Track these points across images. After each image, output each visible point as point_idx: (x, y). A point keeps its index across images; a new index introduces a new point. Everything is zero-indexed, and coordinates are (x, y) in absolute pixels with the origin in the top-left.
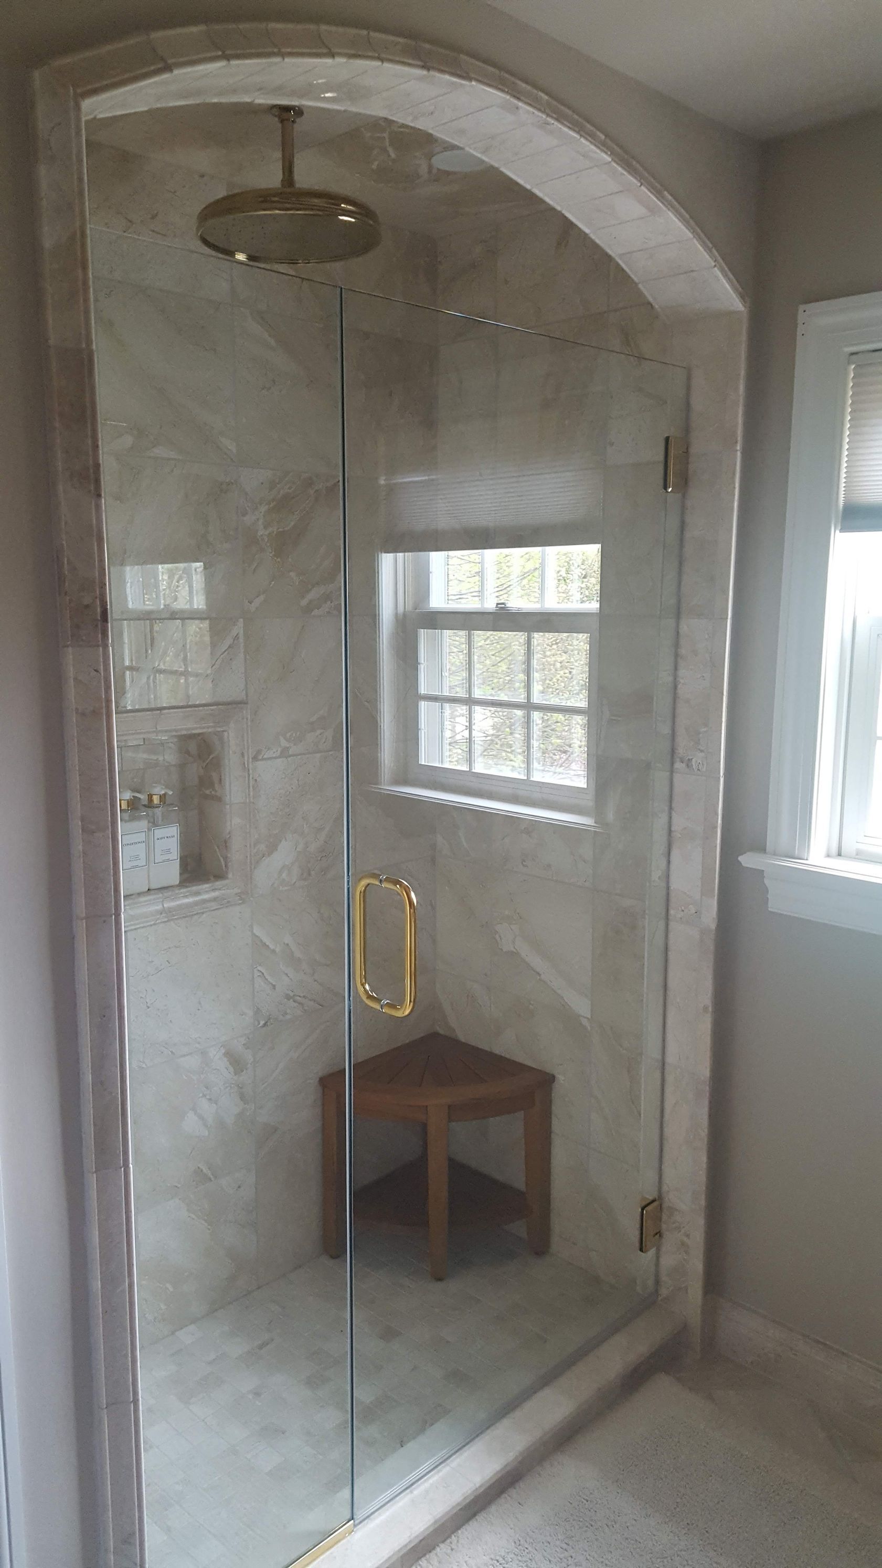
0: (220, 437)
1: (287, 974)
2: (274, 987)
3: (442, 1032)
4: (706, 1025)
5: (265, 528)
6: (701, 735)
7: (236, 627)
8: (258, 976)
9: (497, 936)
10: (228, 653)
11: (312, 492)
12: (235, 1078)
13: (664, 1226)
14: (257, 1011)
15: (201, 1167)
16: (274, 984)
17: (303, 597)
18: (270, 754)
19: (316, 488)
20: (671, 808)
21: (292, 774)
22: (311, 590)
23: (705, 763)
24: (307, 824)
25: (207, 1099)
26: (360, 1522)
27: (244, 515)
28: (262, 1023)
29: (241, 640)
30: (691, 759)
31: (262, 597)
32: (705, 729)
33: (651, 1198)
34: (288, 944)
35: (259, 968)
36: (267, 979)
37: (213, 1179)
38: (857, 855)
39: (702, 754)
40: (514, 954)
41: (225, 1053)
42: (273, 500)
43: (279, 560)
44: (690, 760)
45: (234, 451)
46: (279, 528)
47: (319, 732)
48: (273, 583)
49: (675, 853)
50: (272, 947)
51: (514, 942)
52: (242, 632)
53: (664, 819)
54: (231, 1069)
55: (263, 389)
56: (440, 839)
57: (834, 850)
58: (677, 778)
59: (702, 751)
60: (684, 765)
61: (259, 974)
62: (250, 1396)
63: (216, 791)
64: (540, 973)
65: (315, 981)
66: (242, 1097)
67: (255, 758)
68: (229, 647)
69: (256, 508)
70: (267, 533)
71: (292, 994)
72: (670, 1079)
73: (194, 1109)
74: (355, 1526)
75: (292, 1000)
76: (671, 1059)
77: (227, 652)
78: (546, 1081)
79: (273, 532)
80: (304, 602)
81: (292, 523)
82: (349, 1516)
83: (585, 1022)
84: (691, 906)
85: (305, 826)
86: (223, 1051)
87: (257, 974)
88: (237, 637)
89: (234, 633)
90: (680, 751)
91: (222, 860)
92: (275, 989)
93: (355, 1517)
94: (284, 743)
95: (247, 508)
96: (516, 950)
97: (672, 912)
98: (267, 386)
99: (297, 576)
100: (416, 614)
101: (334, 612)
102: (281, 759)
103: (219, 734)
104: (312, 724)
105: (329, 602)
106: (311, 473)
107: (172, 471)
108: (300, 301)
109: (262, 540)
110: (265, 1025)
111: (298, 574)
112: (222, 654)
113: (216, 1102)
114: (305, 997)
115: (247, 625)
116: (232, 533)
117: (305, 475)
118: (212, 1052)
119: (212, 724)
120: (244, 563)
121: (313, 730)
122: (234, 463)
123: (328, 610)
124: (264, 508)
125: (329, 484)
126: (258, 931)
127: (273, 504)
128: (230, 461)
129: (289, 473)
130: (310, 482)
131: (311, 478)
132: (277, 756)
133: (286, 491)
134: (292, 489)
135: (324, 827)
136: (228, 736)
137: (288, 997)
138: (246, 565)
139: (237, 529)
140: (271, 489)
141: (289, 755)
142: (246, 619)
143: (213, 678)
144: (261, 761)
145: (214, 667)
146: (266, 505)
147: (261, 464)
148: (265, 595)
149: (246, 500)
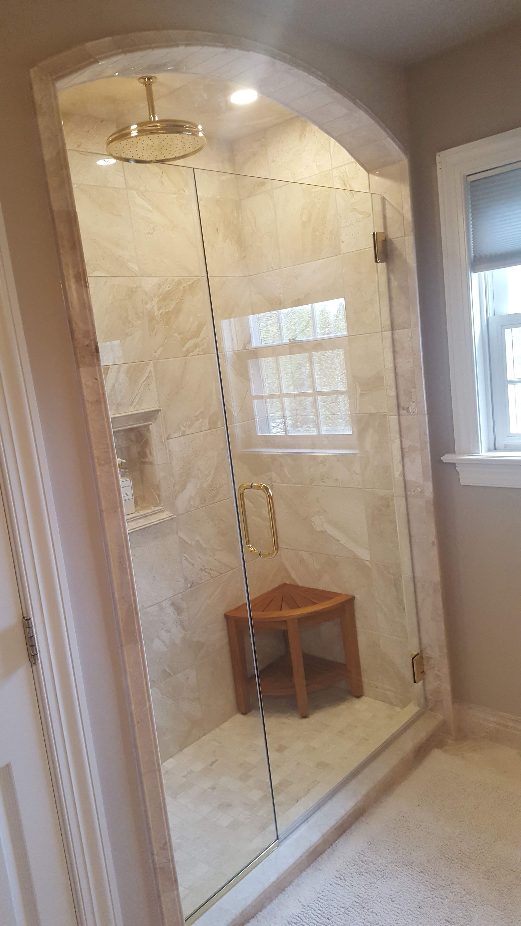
0: (128, 263)
1: (199, 557)
2: (193, 565)
3: (288, 582)
4: (434, 553)
5: (159, 310)
6: (412, 393)
7: (149, 367)
9: (313, 525)
10: (147, 382)
11: (181, 288)
12: (179, 617)
13: (426, 668)
14: (186, 579)
15: (166, 669)
16: (193, 563)
17: (183, 346)
18: (176, 435)
19: (183, 286)
20: (401, 436)
21: (190, 445)
22: (187, 342)
23: (416, 409)
25: (165, 630)
26: (282, 841)
27: (146, 305)
28: (189, 585)
29: (153, 374)
30: (409, 407)
31: (161, 349)
32: (414, 390)
33: (416, 653)
34: (198, 541)
35: (184, 555)
36: (189, 561)
37: (173, 675)
38: (505, 448)
39: (414, 404)
40: (323, 532)
41: (171, 604)
42: (161, 294)
43: (168, 327)
44: (408, 408)
45: (137, 269)
46: (166, 310)
47: (201, 420)
48: (166, 340)
49: (406, 460)
50: (190, 543)
51: (322, 525)
52: (152, 369)
53: (397, 442)
54: (176, 613)
55: (148, 234)
56: (274, 475)
57: (492, 446)
58: (402, 418)
59: (414, 402)
60: (405, 411)
61: (184, 558)
62: (210, 790)
63: (149, 459)
64: (339, 540)
65: (215, 559)
66: (184, 628)
67: (168, 439)
68: (147, 377)
69: (152, 300)
70: (159, 313)
71: (203, 568)
72: (419, 585)
73: (158, 636)
74: (279, 843)
75: (204, 572)
76: (417, 574)
78: (351, 600)
79: (163, 312)
80: (184, 349)
81: (173, 306)
82: (276, 838)
83: (368, 563)
84: (418, 488)
85: (199, 473)
88: (150, 372)
90: (402, 404)
91: (157, 497)
93: (279, 838)
94: (183, 429)
95: (147, 300)
96: (324, 529)
97: (408, 493)
98: (150, 232)
99: (179, 335)
100: (244, 351)
101: (202, 353)
102: (182, 437)
103: (147, 427)
104: (196, 416)
105: (198, 348)
106: (180, 278)
107: (105, 284)
108: (163, 184)
109: (158, 317)
110: (191, 587)
111: (180, 334)
112: (144, 382)
113: (170, 632)
114: (211, 569)
115: (155, 364)
116: (141, 315)
117: (177, 279)
118: (164, 604)
119: (143, 422)
120: (149, 331)
121: (197, 420)
122: (138, 276)
123: (198, 353)
124: (156, 300)
125: (190, 283)
126: (181, 534)
127: (161, 297)
128: (135, 275)
129: (168, 279)
130: (179, 283)
131: (180, 281)
132: (180, 435)
133: (167, 289)
134: (171, 288)
135: (210, 474)
136: (152, 427)
137: (202, 570)
138: (150, 332)
139: (143, 312)
140: (159, 289)
141: (186, 435)
142: (155, 361)
143: (140, 396)
144: (171, 440)
145: (140, 390)
146: (157, 297)
147: (152, 275)
148: (162, 347)
149: (146, 296)
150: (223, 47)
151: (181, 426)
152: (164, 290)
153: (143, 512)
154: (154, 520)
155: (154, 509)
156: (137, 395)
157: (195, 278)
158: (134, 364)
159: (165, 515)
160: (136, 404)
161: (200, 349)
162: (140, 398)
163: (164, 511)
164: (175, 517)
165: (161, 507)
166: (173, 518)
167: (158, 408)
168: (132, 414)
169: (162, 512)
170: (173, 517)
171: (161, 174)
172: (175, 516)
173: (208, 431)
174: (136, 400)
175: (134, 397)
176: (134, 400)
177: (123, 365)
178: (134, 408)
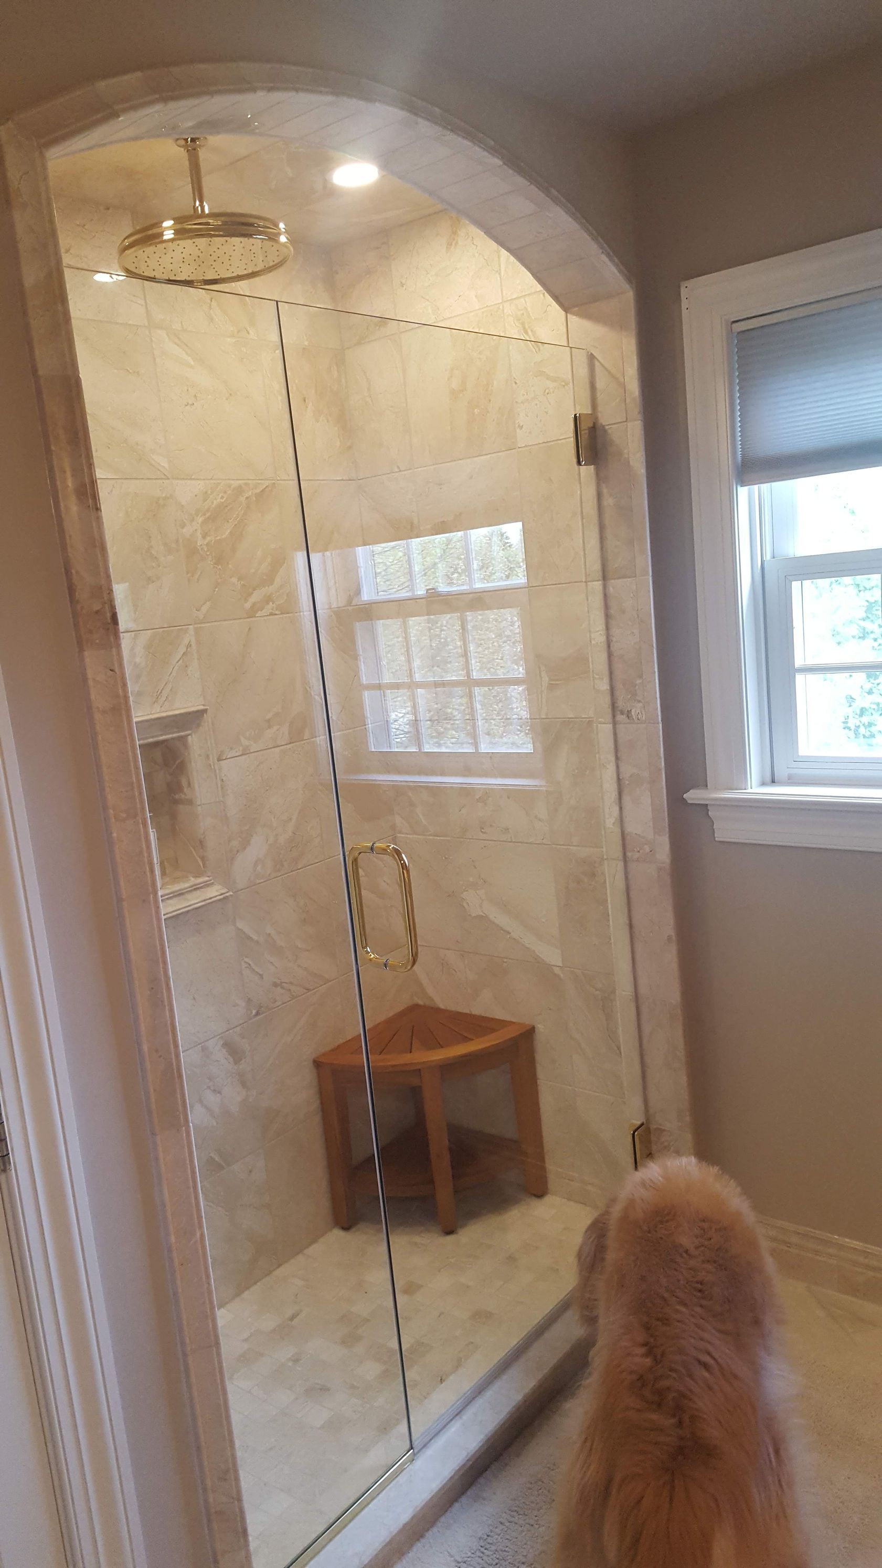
0: (151, 454)
1: (272, 963)
2: (261, 976)
3: (421, 1003)
4: (671, 955)
5: (204, 537)
6: (637, 687)
7: (188, 635)
8: (246, 967)
9: (465, 904)
10: (183, 662)
11: (243, 499)
12: (236, 1067)
13: (654, 1148)
14: (249, 1001)
15: (212, 1155)
16: (261, 973)
17: (246, 600)
18: (233, 753)
19: (247, 495)
20: (617, 758)
21: (255, 771)
22: (253, 593)
23: (644, 713)
24: (274, 818)
25: (212, 1090)
26: (419, 1452)
27: (183, 528)
28: (254, 1012)
29: (194, 648)
30: (631, 710)
31: (207, 605)
32: (641, 681)
33: (639, 1123)
34: (270, 934)
35: (246, 960)
36: (254, 970)
37: (226, 1167)
38: (789, 779)
39: (640, 705)
40: (483, 918)
41: (223, 1044)
42: (208, 510)
43: (220, 567)
44: (629, 712)
45: (166, 465)
46: (217, 537)
47: (275, 728)
48: (217, 589)
49: (626, 799)
50: (255, 937)
51: (481, 906)
52: (193, 639)
53: (612, 768)
54: (231, 1060)
55: (186, 405)
56: (398, 820)
57: (768, 778)
58: (620, 728)
59: (639, 701)
60: (624, 717)
61: (246, 966)
62: (290, 1364)
63: (185, 794)
64: (509, 931)
65: (299, 966)
66: (244, 1084)
67: (219, 760)
68: (184, 654)
69: (193, 520)
70: (206, 541)
71: (278, 982)
72: (645, 1010)
73: (201, 1101)
74: (414, 1454)
75: (279, 988)
76: (643, 990)
77: (181, 660)
78: (529, 1033)
79: (211, 541)
80: (248, 605)
81: (229, 531)
82: (408, 1446)
83: (557, 971)
84: (646, 846)
85: (273, 819)
86: (222, 1043)
87: (244, 965)
88: (189, 645)
89: (186, 642)
90: (620, 704)
91: (199, 860)
92: (263, 978)
93: (414, 1446)
94: (245, 742)
95: (185, 520)
96: (484, 914)
97: (629, 854)
98: (190, 403)
99: (238, 581)
100: (350, 608)
101: (277, 612)
102: (243, 757)
103: (183, 739)
104: (268, 721)
105: (271, 603)
106: (240, 482)
107: (112, 491)
108: (212, 319)
109: (203, 549)
110: (257, 1014)
111: (240, 579)
112: (178, 662)
113: (220, 1093)
114: (291, 983)
115: (197, 632)
116: (173, 546)
117: (235, 484)
118: (210, 1044)
119: (175, 730)
120: (187, 573)
121: (270, 727)
122: (168, 479)
123: (271, 611)
124: (200, 520)
125: (258, 491)
126: (240, 924)
127: (208, 515)
128: (165, 477)
129: (220, 483)
130: (239, 490)
131: (240, 487)
132: (239, 754)
133: (219, 500)
134: (225, 499)
135: (291, 819)
136: (192, 740)
137: (276, 985)
138: (189, 575)
139: (177, 541)
140: (205, 500)
141: (250, 753)
142: (196, 626)
143: (171, 686)
144: (225, 761)
145: (172, 675)
146: (202, 516)
147: (193, 477)
148: (210, 602)
149: (183, 512)
150: (332, 93)
151: (242, 738)
152: (213, 503)
153: (176, 887)
154: (195, 900)
155: (193, 881)
156: (166, 684)
157: (267, 483)
158: (161, 630)
159: (214, 892)
160: (165, 699)
161: (274, 605)
162: (171, 690)
163: (212, 884)
164: (231, 895)
165: (207, 879)
166: (227, 896)
167: (201, 707)
168: (158, 718)
169: (208, 886)
170: (228, 894)
171: (209, 301)
172: (231, 893)
173: (288, 746)
174: (165, 693)
175: (161, 689)
176: (161, 692)
177: (141, 632)
178: (161, 707)
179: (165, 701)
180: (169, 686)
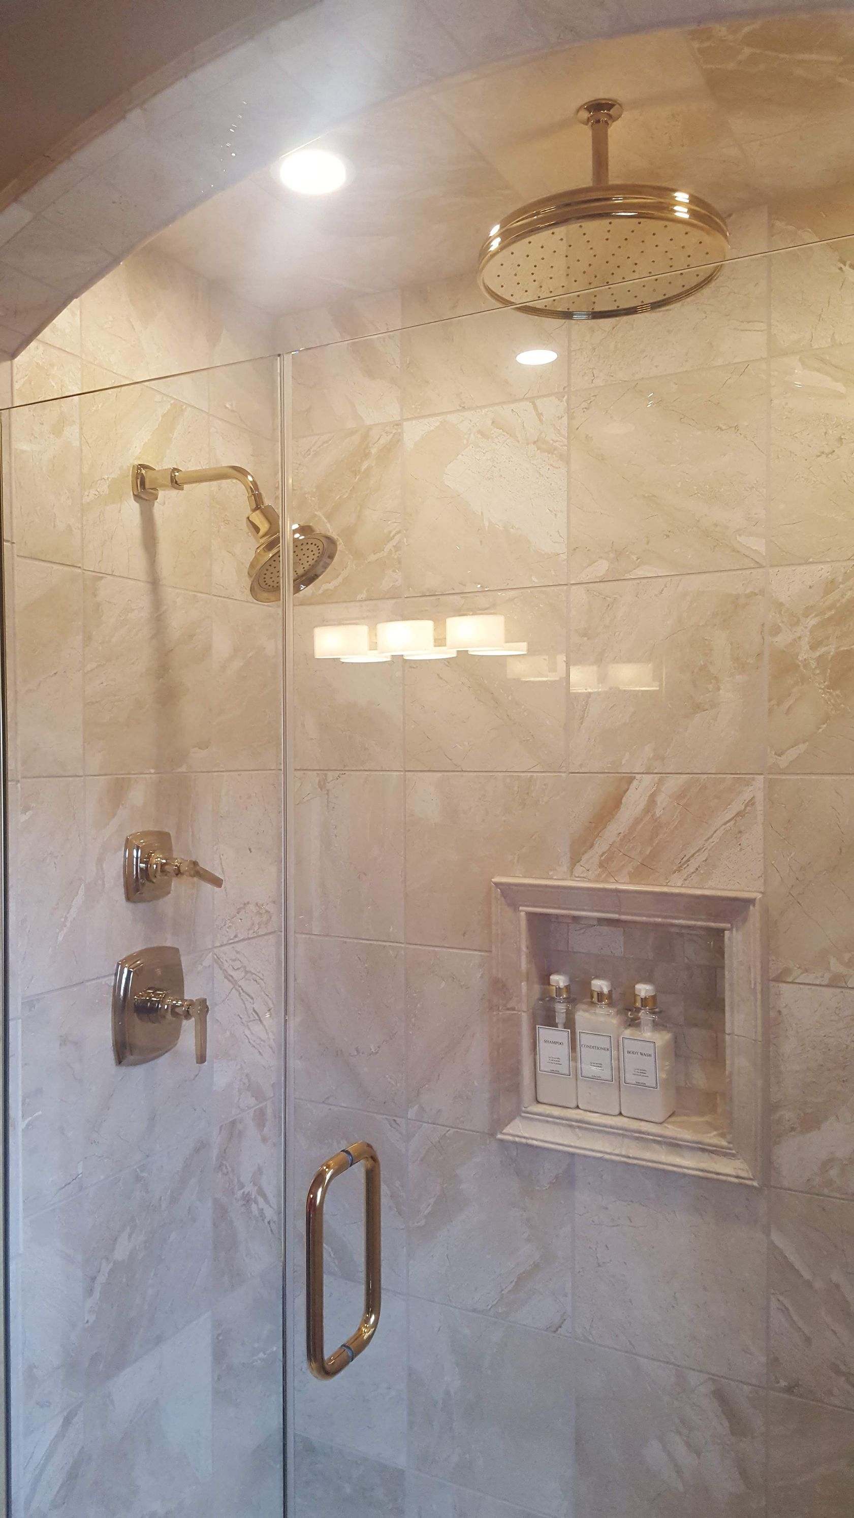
0: (738, 536)
5: (813, 647)
7: (751, 788)
10: (734, 825)
18: (807, 978)
27: (774, 635)
29: (759, 807)
31: (802, 747)
42: (830, 608)
43: (837, 692)
45: (763, 550)
46: (839, 646)
48: (825, 726)
50: (806, 1276)
52: (760, 796)
55: (818, 456)
68: (738, 814)
69: (797, 623)
70: (818, 654)
77: (732, 822)
79: (829, 653)
87: (775, 1303)
88: (751, 802)
89: (747, 795)
92: (809, 1343)
94: (836, 966)
95: (781, 624)
102: (832, 990)
109: (806, 666)
112: (725, 824)
115: (771, 785)
116: (751, 661)
119: (704, 917)
120: (770, 700)
122: (761, 567)
124: (812, 621)
126: (777, 1240)
127: (829, 614)
128: (753, 565)
132: (823, 983)
136: (730, 939)
138: (774, 702)
139: (760, 654)
140: (827, 592)
141: (848, 988)
142: (770, 776)
143: (707, 855)
144: (791, 985)
145: (711, 840)
146: (816, 616)
147: (811, 560)
148: (807, 743)
149: (780, 613)
151: (833, 960)
152: (842, 596)
156: (698, 850)
158: (706, 776)
159: (728, 1168)
160: (692, 871)
162: (706, 859)
163: (730, 1153)
164: (761, 1187)
166: (751, 1186)
167: (752, 895)
168: (672, 894)
169: (723, 1152)
174: (693, 864)
175: (690, 855)
176: (688, 860)
177: (671, 775)
178: (685, 880)
179: (693, 873)
180: (703, 856)
